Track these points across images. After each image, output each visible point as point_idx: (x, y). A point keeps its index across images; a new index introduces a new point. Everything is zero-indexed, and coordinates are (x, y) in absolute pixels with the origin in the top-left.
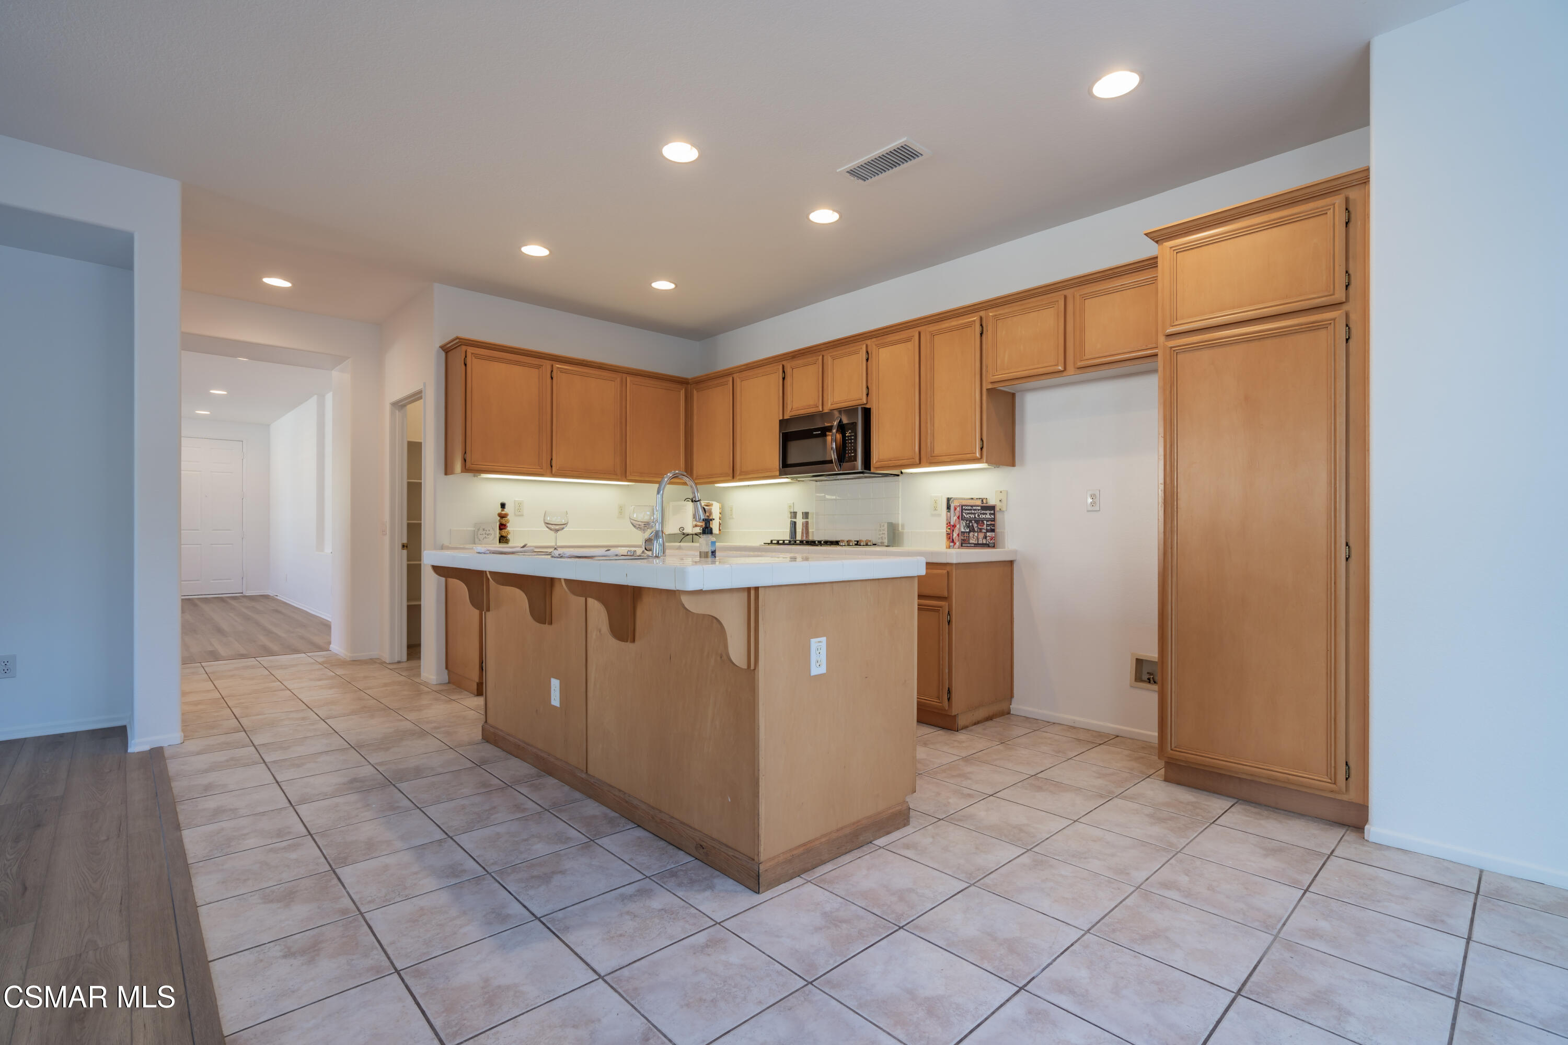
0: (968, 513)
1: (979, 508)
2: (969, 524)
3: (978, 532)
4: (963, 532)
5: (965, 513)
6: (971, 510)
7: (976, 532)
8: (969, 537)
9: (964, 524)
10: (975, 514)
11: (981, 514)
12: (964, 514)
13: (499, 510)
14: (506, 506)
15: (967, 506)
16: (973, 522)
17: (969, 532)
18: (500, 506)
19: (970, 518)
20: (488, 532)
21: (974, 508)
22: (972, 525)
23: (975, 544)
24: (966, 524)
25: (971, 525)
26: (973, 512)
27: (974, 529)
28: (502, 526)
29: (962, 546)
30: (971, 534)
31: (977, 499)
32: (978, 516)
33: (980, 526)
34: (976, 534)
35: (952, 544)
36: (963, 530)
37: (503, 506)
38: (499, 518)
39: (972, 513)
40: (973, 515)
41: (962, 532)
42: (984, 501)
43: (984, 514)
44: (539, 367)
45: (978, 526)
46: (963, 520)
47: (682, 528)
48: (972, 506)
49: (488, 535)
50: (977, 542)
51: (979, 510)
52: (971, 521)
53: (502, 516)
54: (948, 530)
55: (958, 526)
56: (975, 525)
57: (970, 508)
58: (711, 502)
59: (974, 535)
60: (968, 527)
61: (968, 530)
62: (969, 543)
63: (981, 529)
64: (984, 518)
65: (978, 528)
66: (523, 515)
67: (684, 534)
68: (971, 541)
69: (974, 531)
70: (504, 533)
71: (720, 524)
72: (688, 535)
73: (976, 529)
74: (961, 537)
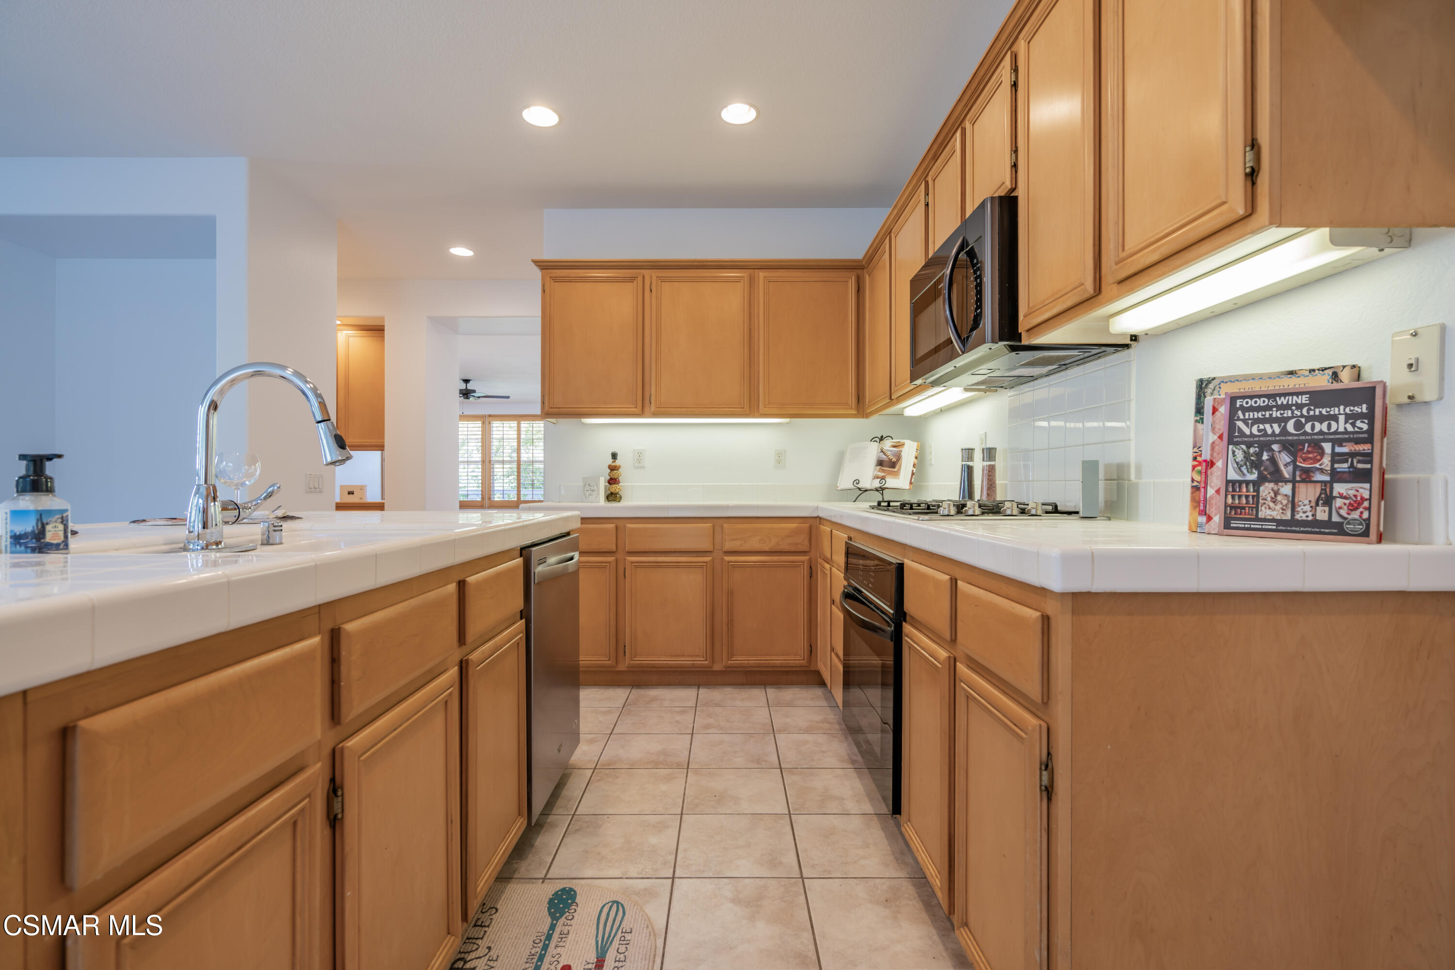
0: (1256, 421)
1: (1304, 399)
2: (1259, 455)
3: (1293, 481)
4: (1234, 482)
5: (1245, 421)
6: (1268, 408)
7: (1286, 481)
8: (1257, 497)
9: (1240, 456)
10: (1283, 421)
11: (1309, 419)
12: (1240, 424)
13: (610, 461)
14: (618, 457)
15: (1251, 397)
16: (1275, 447)
17: (1257, 484)
18: (610, 456)
19: (1266, 434)
20: (592, 488)
21: (1281, 401)
22: (1273, 460)
23: (1279, 522)
24: (1247, 455)
25: (1265, 457)
26: (1276, 414)
27: (1277, 471)
28: (613, 481)
29: (1227, 526)
30: (1266, 490)
31: (1312, 371)
32: (1299, 426)
33: (1305, 460)
34: (1287, 489)
35: (1203, 519)
36: (1233, 475)
37: (614, 456)
38: (609, 471)
39: (1271, 420)
40: (1276, 426)
41: (1228, 482)
42: (1345, 376)
43: (1321, 419)
44: (632, 279)
45: (1294, 462)
46: (1236, 444)
47: (857, 481)
48: (1269, 396)
49: (593, 491)
50: (1288, 516)
51: (1300, 407)
52: (1265, 446)
53: (613, 468)
54: (1197, 478)
55: (1219, 464)
56: (1284, 458)
57: (1260, 402)
58: (902, 441)
59: (1276, 493)
60: (1256, 464)
61: (1254, 476)
62: (1257, 519)
63: (1307, 472)
64: (1321, 432)
65: (1296, 467)
66: (643, 467)
67: (860, 489)
68: (1264, 513)
69: (1277, 477)
70: (614, 488)
71: (913, 474)
72: (866, 490)
73: (1286, 473)
74: (1235, 497)
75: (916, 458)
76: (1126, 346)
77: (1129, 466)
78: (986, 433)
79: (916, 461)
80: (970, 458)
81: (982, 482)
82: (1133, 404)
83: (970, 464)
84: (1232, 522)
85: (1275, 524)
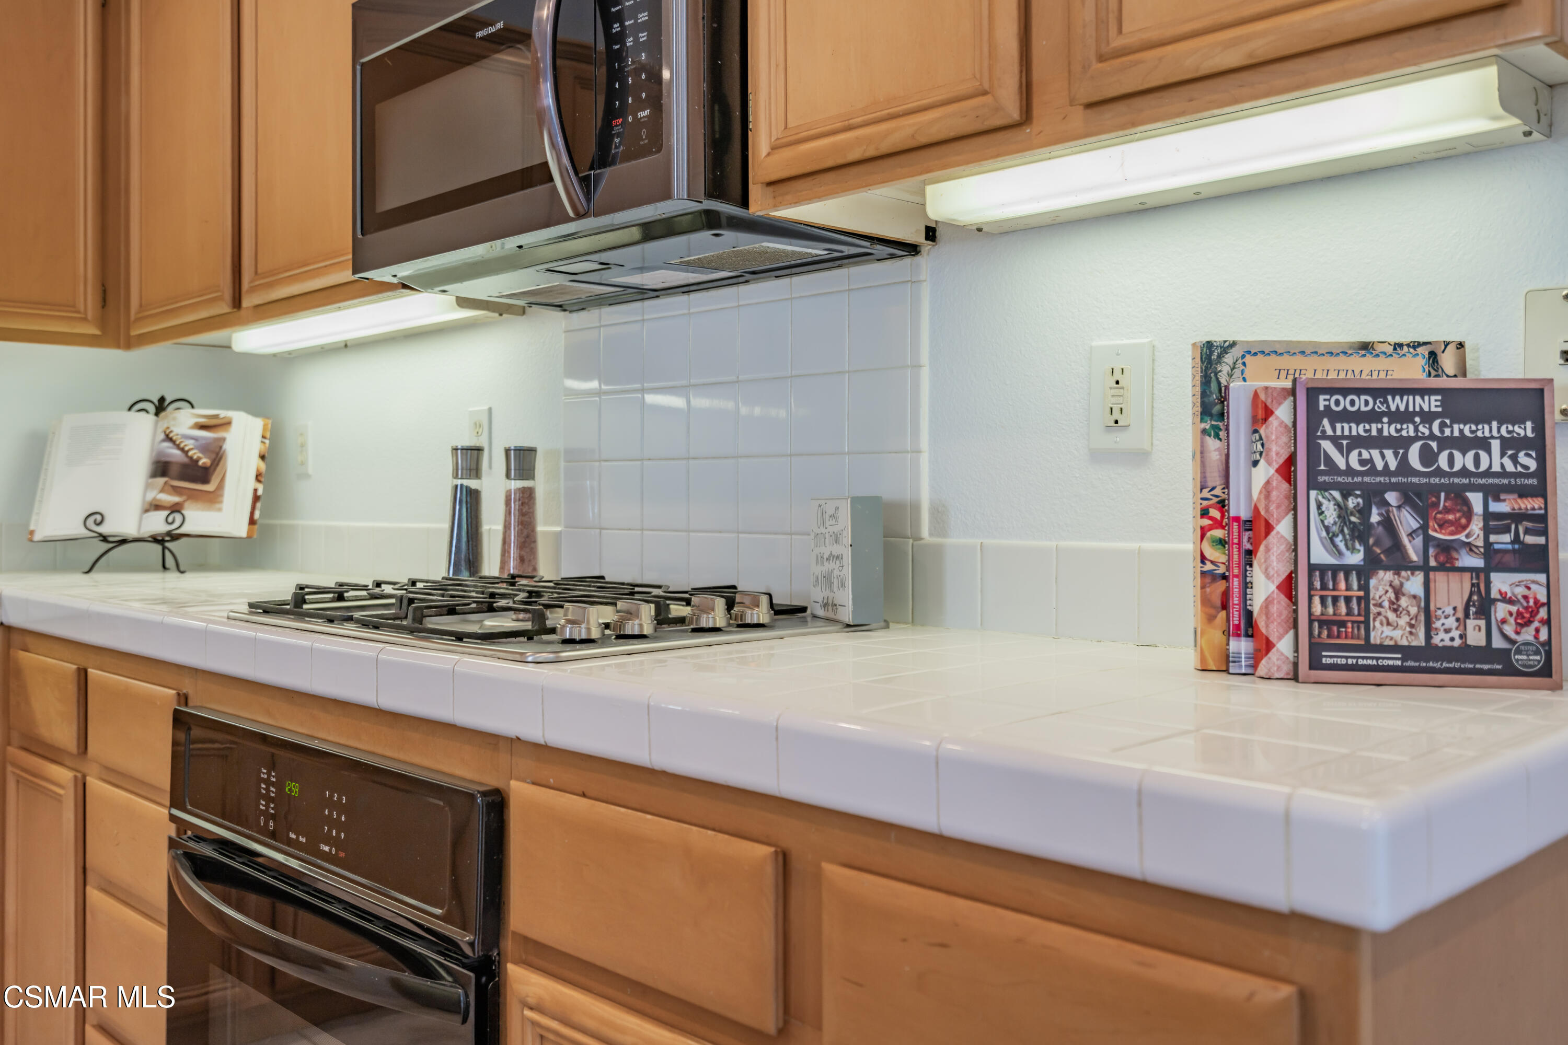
0: (1357, 442)
1: (1433, 404)
2: (1364, 512)
3: (1426, 569)
4: (1323, 569)
5: (1335, 440)
6: (1373, 417)
7: (1413, 568)
8: (1365, 600)
9: (1331, 514)
10: (1400, 444)
11: (1445, 443)
12: (1326, 445)
15: (1345, 392)
16: (1392, 497)
17: (1365, 573)
19: (1373, 471)
21: (1397, 403)
22: (1388, 524)
23: (1407, 652)
24: (1343, 512)
25: (1375, 518)
26: (1389, 430)
27: (1397, 547)
29: (1315, 664)
30: (1381, 582)
31: (1398, 346)
32: (1428, 457)
33: (1442, 525)
34: (1414, 584)
35: (1241, 646)
36: (1320, 555)
39: (1381, 442)
40: (1389, 453)
41: (1312, 568)
42: (1448, 361)
43: (1464, 444)
45: (1424, 528)
46: (1324, 488)
47: (98, 517)
50: (1420, 640)
51: (1428, 417)
52: (1374, 495)
54: (1210, 553)
55: (1283, 528)
56: (1407, 521)
57: (1362, 403)
58: (223, 413)
59: (1398, 592)
60: (1360, 533)
61: (1356, 558)
62: (1368, 647)
63: (1446, 549)
64: (1464, 472)
65: (1427, 540)
67: (104, 538)
68: (1380, 633)
69: (1400, 564)
71: (256, 498)
72: (124, 542)
73: (1413, 554)
74: (1326, 600)
75: (263, 457)
76: (912, 249)
77: (915, 508)
78: (490, 410)
79: (263, 466)
80: (475, 471)
81: (507, 527)
82: (925, 374)
83: (473, 484)
84: (1324, 654)
85: (1399, 656)
